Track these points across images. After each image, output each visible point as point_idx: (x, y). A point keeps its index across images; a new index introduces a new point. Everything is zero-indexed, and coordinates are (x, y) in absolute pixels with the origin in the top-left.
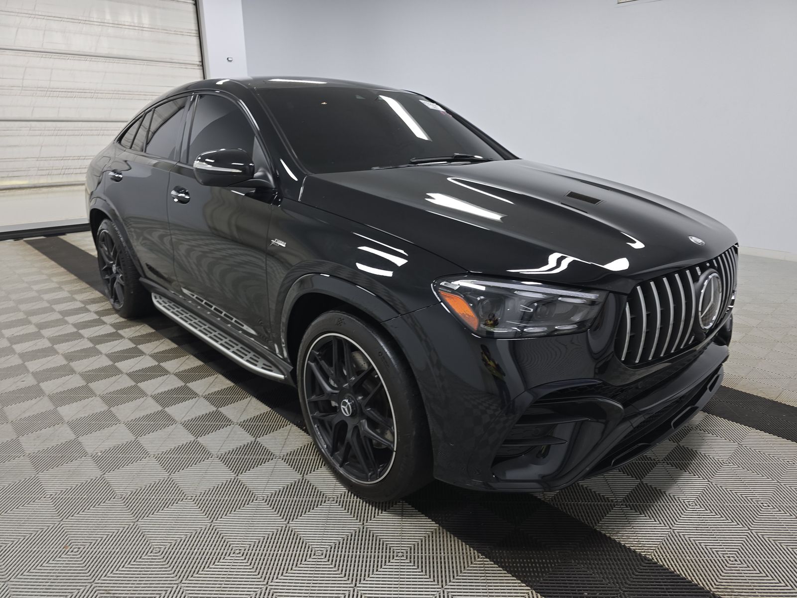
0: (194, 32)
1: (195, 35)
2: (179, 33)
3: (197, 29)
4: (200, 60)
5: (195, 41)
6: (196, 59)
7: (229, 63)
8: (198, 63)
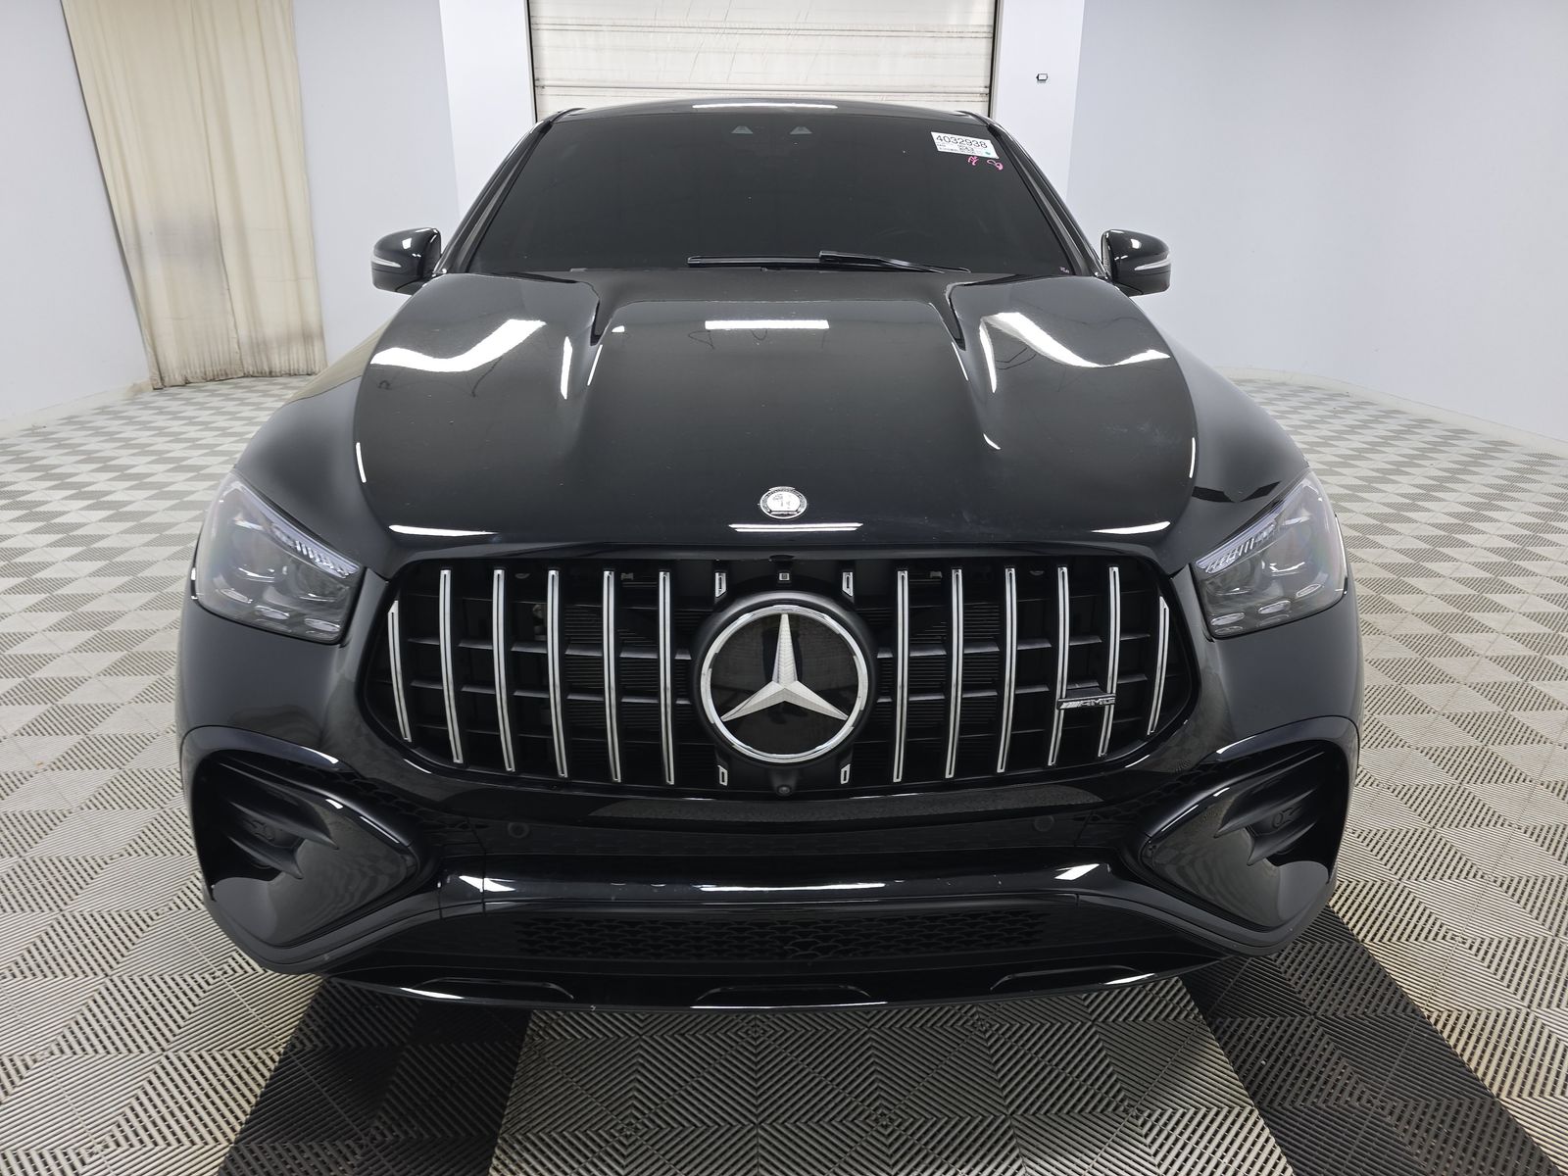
0: (986, 29)
1: (985, 35)
2: (955, 35)
3: (992, 23)
4: (988, 84)
5: (984, 46)
6: (982, 82)
7: (1042, 85)
8: (982, 90)
